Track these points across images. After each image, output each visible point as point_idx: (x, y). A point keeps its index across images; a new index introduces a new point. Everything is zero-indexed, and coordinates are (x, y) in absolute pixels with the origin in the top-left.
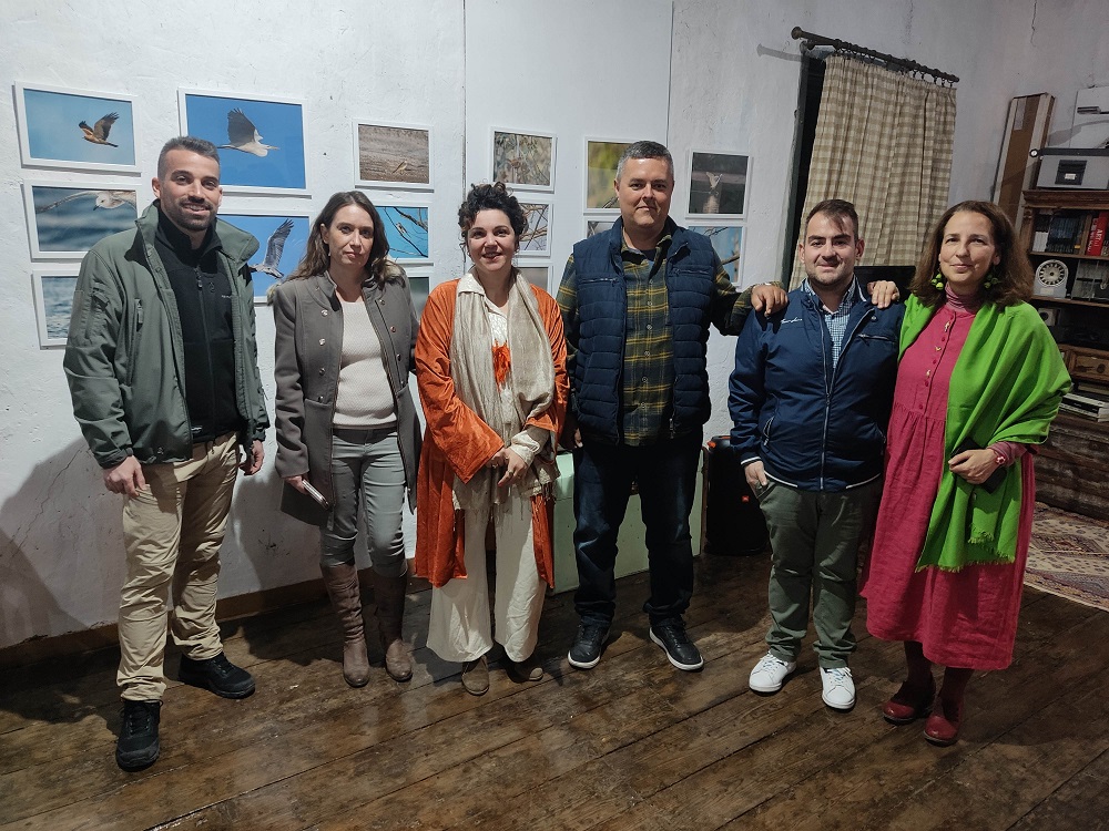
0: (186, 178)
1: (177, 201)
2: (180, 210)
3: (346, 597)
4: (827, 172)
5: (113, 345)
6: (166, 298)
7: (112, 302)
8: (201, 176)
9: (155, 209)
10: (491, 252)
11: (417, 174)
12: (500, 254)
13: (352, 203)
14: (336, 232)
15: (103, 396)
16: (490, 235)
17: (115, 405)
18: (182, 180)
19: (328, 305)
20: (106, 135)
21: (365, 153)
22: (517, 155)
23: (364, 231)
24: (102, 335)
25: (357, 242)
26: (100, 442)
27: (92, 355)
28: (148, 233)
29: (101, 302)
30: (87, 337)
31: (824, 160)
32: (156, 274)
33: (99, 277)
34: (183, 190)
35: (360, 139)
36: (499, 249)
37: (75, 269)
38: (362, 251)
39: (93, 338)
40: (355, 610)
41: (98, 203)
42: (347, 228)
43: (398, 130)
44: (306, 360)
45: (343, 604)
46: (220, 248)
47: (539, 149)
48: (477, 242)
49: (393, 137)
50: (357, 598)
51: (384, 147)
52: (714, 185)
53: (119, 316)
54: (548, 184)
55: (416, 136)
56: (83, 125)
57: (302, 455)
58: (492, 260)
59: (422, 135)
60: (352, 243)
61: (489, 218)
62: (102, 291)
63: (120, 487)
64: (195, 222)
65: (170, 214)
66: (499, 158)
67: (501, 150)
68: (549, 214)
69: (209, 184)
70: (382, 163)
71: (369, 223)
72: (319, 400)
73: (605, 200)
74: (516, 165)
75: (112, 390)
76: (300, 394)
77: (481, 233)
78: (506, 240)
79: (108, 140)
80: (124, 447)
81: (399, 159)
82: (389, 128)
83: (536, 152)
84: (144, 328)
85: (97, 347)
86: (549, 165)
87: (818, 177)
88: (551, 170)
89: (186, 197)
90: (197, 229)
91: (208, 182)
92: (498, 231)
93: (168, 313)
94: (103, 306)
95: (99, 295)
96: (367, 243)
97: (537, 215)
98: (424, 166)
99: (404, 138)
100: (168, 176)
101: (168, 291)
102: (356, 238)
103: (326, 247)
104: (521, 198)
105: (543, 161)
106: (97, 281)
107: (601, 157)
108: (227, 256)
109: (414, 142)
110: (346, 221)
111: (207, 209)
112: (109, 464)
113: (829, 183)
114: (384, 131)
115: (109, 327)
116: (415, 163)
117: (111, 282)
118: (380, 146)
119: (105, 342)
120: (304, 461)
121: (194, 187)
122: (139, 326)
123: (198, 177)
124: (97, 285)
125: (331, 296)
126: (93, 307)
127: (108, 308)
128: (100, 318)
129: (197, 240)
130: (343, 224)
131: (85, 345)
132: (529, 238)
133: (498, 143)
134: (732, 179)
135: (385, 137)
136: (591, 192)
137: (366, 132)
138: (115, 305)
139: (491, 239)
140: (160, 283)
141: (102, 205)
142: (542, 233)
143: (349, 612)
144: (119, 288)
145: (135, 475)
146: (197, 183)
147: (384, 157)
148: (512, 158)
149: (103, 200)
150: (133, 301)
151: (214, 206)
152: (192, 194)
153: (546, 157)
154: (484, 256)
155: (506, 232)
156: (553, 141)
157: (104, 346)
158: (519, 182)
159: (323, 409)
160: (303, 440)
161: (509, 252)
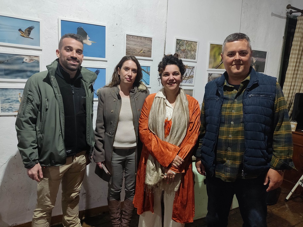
0: (70, 49)
1: (66, 58)
2: (67, 62)
3: (114, 213)
4: (296, 58)
5: (34, 117)
6: (58, 98)
7: (35, 100)
8: (76, 49)
9: (57, 62)
10: (171, 82)
11: (148, 54)
12: (175, 83)
13: (130, 59)
14: (123, 70)
15: (28, 139)
16: (171, 75)
17: (33, 142)
18: (68, 50)
19: (117, 97)
20: (29, 34)
21: (128, 45)
22: (184, 48)
23: (133, 70)
24: (30, 113)
25: (130, 74)
26: (25, 158)
27: (25, 121)
28: (52, 72)
29: (30, 100)
30: (24, 114)
31: (295, 54)
32: (55, 88)
33: (30, 89)
34: (69, 54)
35: (127, 40)
36: (175, 81)
37: (23, 86)
38: (132, 78)
39: (26, 115)
40: (117, 218)
41: (24, 60)
42: (127, 69)
43: (141, 37)
44: (106, 118)
45: (113, 215)
46: (82, 78)
47: (192, 46)
48: (165, 78)
49: (139, 40)
50: (119, 214)
51: (136, 43)
52: (254, 61)
53: (38, 106)
54: (195, 59)
55: (147, 40)
56: (20, 30)
57: (102, 154)
58: (171, 85)
59: (150, 39)
60: (128, 75)
61: (171, 68)
62: (31, 95)
63: (32, 177)
64: (73, 67)
65: (63, 64)
66: (177, 49)
67: (178, 46)
68: (195, 70)
69: (79, 52)
70: (134, 50)
71: (135, 67)
72: (110, 134)
73: (215, 66)
74: (184, 51)
75: (32, 136)
76: (103, 131)
77: (167, 74)
78: (178, 77)
79: (30, 36)
80: (35, 160)
81: (141, 48)
82: (138, 37)
83: (191, 47)
84: (48, 110)
85: (27, 118)
86: (195, 52)
87: (293, 60)
88: (196, 54)
89: (70, 57)
90: (73, 70)
91: (79, 51)
92: (175, 74)
93: (59, 104)
94: (31, 101)
95: (30, 97)
96: (134, 75)
97: (190, 70)
98: (150, 51)
99: (143, 40)
100: (63, 48)
101: (59, 95)
102: (130, 73)
103: (119, 76)
104: (185, 63)
105: (193, 51)
106: (30, 91)
107: (215, 50)
108: (85, 81)
109: (147, 42)
110: (127, 66)
111: (77, 62)
112: (29, 167)
113: (297, 62)
114: (136, 37)
115: (33, 110)
116: (147, 50)
117: (35, 92)
118: (134, 43)
119: (31, 116)
120: (103, 157)
121: (73, 53)
122: (47, 110)
123: (75, 49)
124: (30, 93)
125: (118, 94)
126: (27, 102)
127: (33, 102)
128: (30, 106)
129: (73, 74)
130: (126, 67)
131: (23, 117)
132: (187, 79)
133: (177, 43)
134: (261, 60)
135: (136, 40)
136: (210, 63)
137: (129, 38)
138: (36, 100)
139: (171, 77)
140: (56, 92)
141: (26, 61)
142: (191, 77)
143: (115, 219)
144: (39, 94)
145: (38, 172)
146: (74, 51)
147: (135, 47)
148: (182, 49)
149: (27, 59)
150: (44, 99)
151: (81, 62)
152: (72, 56)
153: (195, 49)
154: (168, 84)
155: (178, 74)
156: (198, 43)
157: (30, 118)
158: (184, 58)
159: (111, 137)
160: (103, 148)
161: (178, 82)
